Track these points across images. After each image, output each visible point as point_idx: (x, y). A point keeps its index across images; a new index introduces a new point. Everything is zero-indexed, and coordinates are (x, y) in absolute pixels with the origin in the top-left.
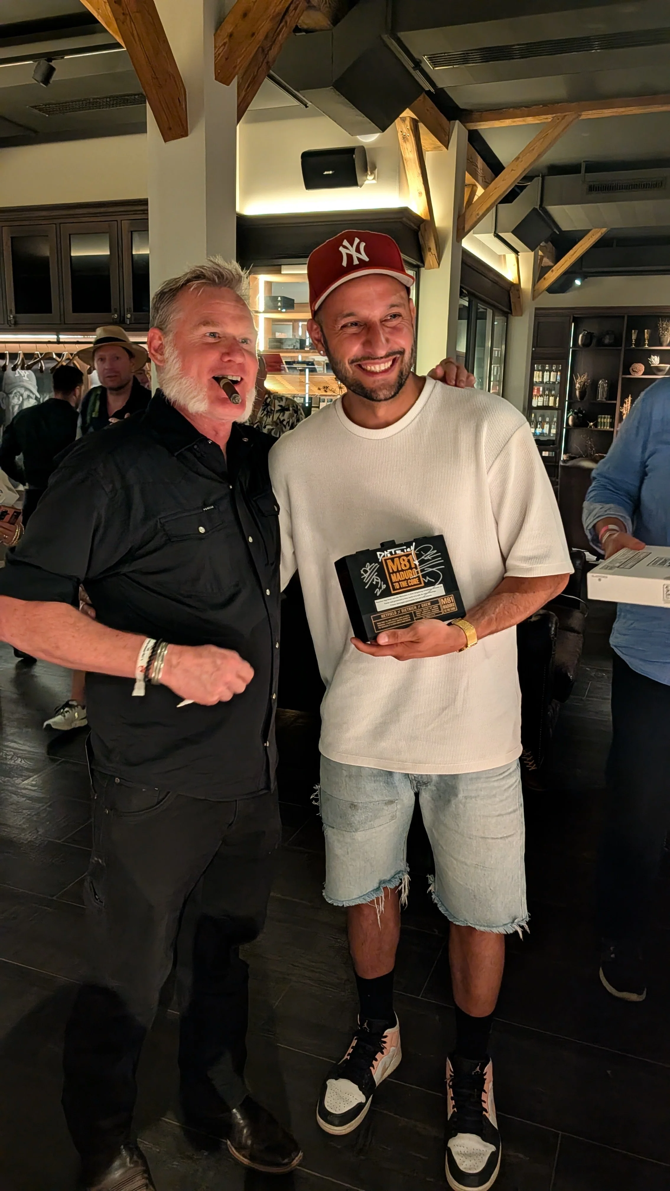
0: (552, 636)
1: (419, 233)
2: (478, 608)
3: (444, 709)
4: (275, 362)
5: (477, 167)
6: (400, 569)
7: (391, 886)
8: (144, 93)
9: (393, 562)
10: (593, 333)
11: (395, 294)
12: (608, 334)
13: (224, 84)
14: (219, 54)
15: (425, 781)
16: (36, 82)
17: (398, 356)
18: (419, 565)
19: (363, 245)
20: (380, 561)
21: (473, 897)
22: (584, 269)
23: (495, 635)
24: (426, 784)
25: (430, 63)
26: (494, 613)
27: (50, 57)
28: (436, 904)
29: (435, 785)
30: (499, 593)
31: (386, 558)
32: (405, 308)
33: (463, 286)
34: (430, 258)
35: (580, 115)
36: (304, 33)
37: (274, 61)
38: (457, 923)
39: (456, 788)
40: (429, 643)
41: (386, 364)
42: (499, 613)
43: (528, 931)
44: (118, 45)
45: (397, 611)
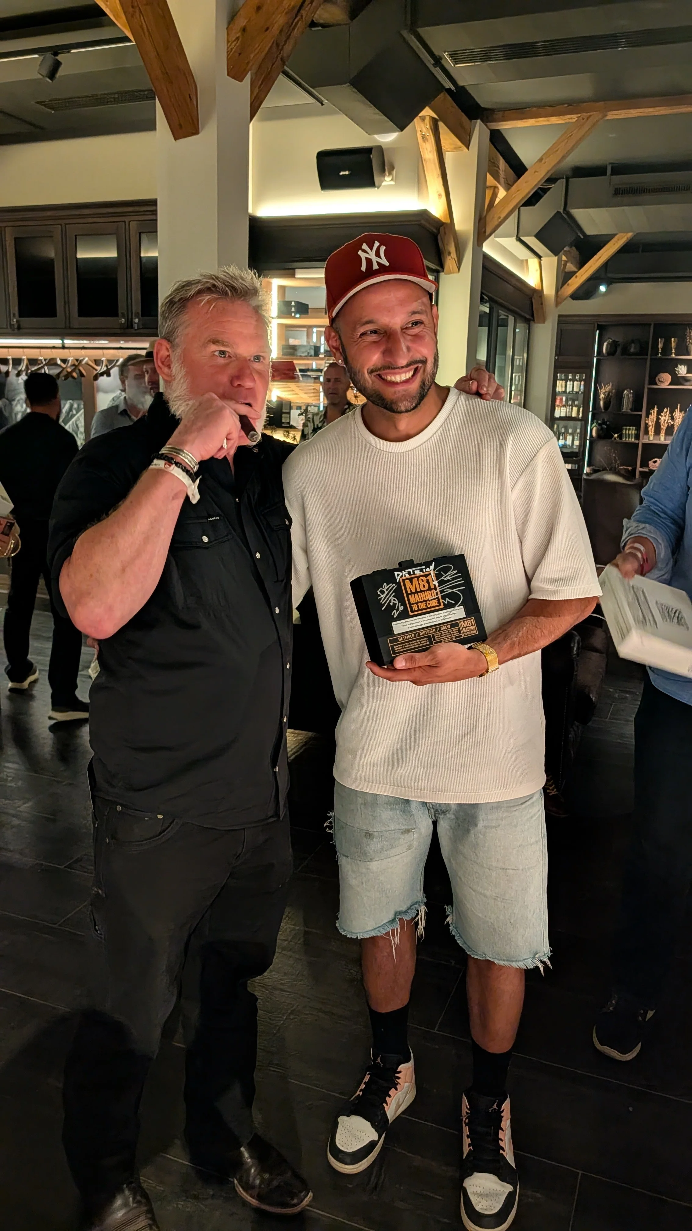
0: (574, 656)
1: (439, 237)
2: (500, 631)
3: (465, 735)
4: (288, 370)
5: (498, 167)
6: (418, 590)
7: (407, 918)
8: (153, 89)
9: (411, 583)
10: (617, 342)
11: (416, 301)
12: (633, 342)
13: (236, 79)
14: (232, 49)
15: (443, 809)
16: (41, 77)
17: (420, 365)
18: (439, 586)
19: (383, 248)
20: (398, 581)
21: (492, 930)
22: (610, 275)
23: (518, 659)
24: (444, 812)
25: (451, 60)
26: (517, 637)
27: (56, 51)
28: (454, 936)
29: (454, 814)
30: (522, 617)
31: (404, 578)
32: (427, 315)
33: (484, 291)
34: (450, 262)
35: (606, 116)
36: (320, 28)
37: (289, 56)
38: (476, 957)
39: (476, 817)
40: (448, 667)
41: (407, 373)
42: (523, 636)
43: (550, 966)
44: (126, 39)
45: (415, 634)
